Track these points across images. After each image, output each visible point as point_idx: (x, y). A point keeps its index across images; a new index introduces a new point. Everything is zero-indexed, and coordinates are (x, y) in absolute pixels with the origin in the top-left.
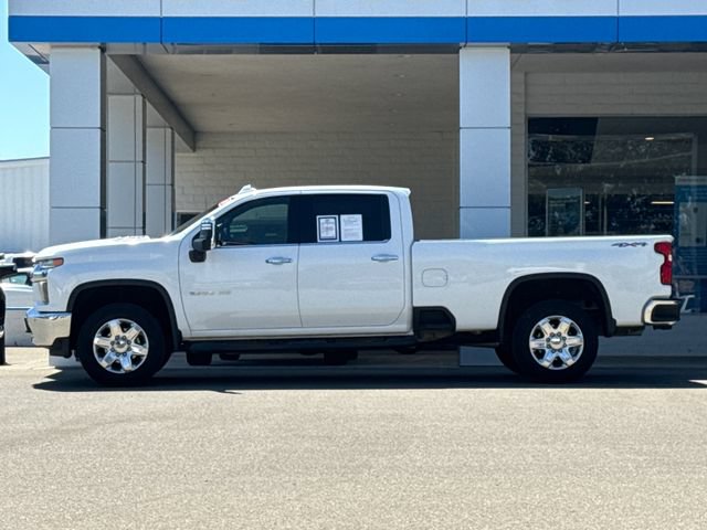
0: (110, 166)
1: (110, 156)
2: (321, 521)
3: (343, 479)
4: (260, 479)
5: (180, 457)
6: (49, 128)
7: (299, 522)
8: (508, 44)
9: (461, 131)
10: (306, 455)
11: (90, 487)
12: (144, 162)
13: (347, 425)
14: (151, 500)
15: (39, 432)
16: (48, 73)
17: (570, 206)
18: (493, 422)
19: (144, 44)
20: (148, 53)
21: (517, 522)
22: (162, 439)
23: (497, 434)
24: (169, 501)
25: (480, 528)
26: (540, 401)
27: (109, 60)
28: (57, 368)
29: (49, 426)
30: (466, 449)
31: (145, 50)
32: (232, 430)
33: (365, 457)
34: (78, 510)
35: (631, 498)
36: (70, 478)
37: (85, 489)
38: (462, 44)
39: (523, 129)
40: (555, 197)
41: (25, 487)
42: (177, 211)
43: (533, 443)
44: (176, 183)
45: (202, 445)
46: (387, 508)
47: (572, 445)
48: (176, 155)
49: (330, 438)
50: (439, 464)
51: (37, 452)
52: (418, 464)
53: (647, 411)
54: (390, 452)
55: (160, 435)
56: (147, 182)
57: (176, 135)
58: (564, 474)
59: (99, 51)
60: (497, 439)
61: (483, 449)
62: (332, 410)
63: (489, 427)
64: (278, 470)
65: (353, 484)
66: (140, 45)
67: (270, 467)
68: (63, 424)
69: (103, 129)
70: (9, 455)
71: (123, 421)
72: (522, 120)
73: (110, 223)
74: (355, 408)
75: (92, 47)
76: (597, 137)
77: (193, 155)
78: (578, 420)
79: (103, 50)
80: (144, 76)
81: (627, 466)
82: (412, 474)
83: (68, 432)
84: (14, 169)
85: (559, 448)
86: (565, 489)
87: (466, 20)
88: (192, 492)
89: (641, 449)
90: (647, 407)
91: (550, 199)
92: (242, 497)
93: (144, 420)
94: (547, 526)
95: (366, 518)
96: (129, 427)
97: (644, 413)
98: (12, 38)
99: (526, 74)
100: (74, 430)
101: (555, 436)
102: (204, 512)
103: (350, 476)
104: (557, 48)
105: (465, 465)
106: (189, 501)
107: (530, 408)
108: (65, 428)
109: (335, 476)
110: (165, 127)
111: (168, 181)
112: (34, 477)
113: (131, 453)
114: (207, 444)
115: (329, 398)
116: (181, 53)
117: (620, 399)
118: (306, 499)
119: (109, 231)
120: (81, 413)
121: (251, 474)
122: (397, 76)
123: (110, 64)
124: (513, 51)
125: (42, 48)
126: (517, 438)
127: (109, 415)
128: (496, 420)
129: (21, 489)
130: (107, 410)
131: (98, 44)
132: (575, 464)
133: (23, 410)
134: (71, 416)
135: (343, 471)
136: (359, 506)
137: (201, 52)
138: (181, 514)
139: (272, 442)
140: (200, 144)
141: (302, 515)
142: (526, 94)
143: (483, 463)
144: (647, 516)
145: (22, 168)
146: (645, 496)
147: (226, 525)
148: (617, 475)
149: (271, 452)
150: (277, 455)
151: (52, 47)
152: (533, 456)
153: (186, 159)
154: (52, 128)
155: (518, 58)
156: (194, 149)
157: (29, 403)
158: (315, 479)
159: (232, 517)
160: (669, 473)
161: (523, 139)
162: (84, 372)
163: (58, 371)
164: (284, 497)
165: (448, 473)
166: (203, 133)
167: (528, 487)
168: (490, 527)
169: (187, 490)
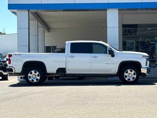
0: (30, 36)
1: (30, 34)
2: (77, 116)
3: (82, 106)
4: (64, 107)
5: (46, 102)
6: (17, 28)
7: (72, 117)
8: (118, 9)
9: (108, 28)
10: (74, 101)
11: (27, 109)
12: (38, 35)
13: (83, 94)
14: (40, 111)
15: (16, 96)
16: (17, 16)
17: (132, 44)
18: (115, 93)
19: (38, 10)
20: (39, 12)
21: (119, 116)
22: (42, 98)
23: (116, 96)
24: (44, 112)
25: (111, 117)
26: (125, 88)
27: (30, 13)
28: (19, 81)
29: (18, 95)
30: (109, 99)
31: (38, 11)
32: (58, 95)
33: (87, 101)
34: (24, 114)
35: (144, 111)
36: (23, 107)
37: (26, 109)
38: (108, 9)
39: (121, 27)
40: (129, 42)
41: (13, 109)
42: (45, 46)
43: (123, 98)
44: (45, 40)
45: (51, 99)
46: (91, 113)
47: (132, 98)
48: (45, 33)
49: (79, 97)
50: (103, 103)
51: (15, 101)
52: (98, 103)
53: (149, 90)
54: (92, 100)
55: (42, 97)
56: (39, 39)
57: (45, 29)
58: (130, 105)
59: (28, 11)
60: (116, 97)
61: (112, 99)
62: (80, 90)
63: (114, 94)
64: (68, 104)
65: (84, 108)
66: (37, 10)
67: (66, 104)
68: (21, 94)
69: (29, 28)
70: (9, 101)
71: (34, 94)
72: (121, 25)
73: (31, 49)
74: (85, 90)
75: (26, 10)
76: (138, 28)
77: (49, 33)
78: (133, 92)
79: (29, 11)
80: (38, 16)
81: (144, 103)
82: (97, 105)
83: (22, 96)
84: (9, 36)
85: (129, 99)
86: (130, 108)
87: (108, 4)
88: (49, 110)
89: (147, 99)
90: (149, 89)
91: (128, 42)
92: (60, 111)
93: (39, 93)
94: (126, 117)
95: (87, 115)
96: (35, 95)
97: (148, 91)
98: (9, 9)
99: (122, 15)
100: (23, 96)
101: (128, 96)
102: (52, 114)
103: (83, 106)
104: (129, 10)
105: (108, 103)
106: (49, 112)
107: (123, 90)
108: (21, 95)
109: (80, 106)
110: (42, 27)
111: (43, 39)
112: (15, 107)
113: (36, 101)
114: (52, 99)
115: (79, 88)
116: (45, 11)
117: (143, 88)
118: (74, 111)
119: (30, 51)
120: (25, 92)
121: (62, 106)
122: (93, 16)
123: (30, 14)
124: (119, 10)
125: (15, 11)
126: (120, 97)
127: (31, 92)
128: (115, 92)
129: (12, 109)
130: (30, 91)
131: (28, 10)
132: (133, 103)
133: (12, 91)
134: (23, 92)
135: (82, 105)
136: (85, 113)
137: (50, 11)
138: (47, 115)
139: (67, 98)
140: (50, 31)
141: (73, 115)
142: (122, 19)
143: (112, 103)
144: (148, 115)
145: (11, 36)
146: (148, 110)
147: (56, 117)
148: (142, 105)
149: (66, 100)
150: (68, 101)
151: (18, 10)
152: (123, 101)
153: (47, 34)
154: (18, 28)
155: (120, 12)
156: (49, 32)
157: (14, 89)
158: (76, 107)
159: (58, 116)
160: (153, 104)
161: (121, 29)
162: (26, 82)
163: (19, 82)
164: (69, 111)
165: (105, 105)
166: (51, 28)
167: (122, 108)
168: (114, 117)
169: (48, 109)
